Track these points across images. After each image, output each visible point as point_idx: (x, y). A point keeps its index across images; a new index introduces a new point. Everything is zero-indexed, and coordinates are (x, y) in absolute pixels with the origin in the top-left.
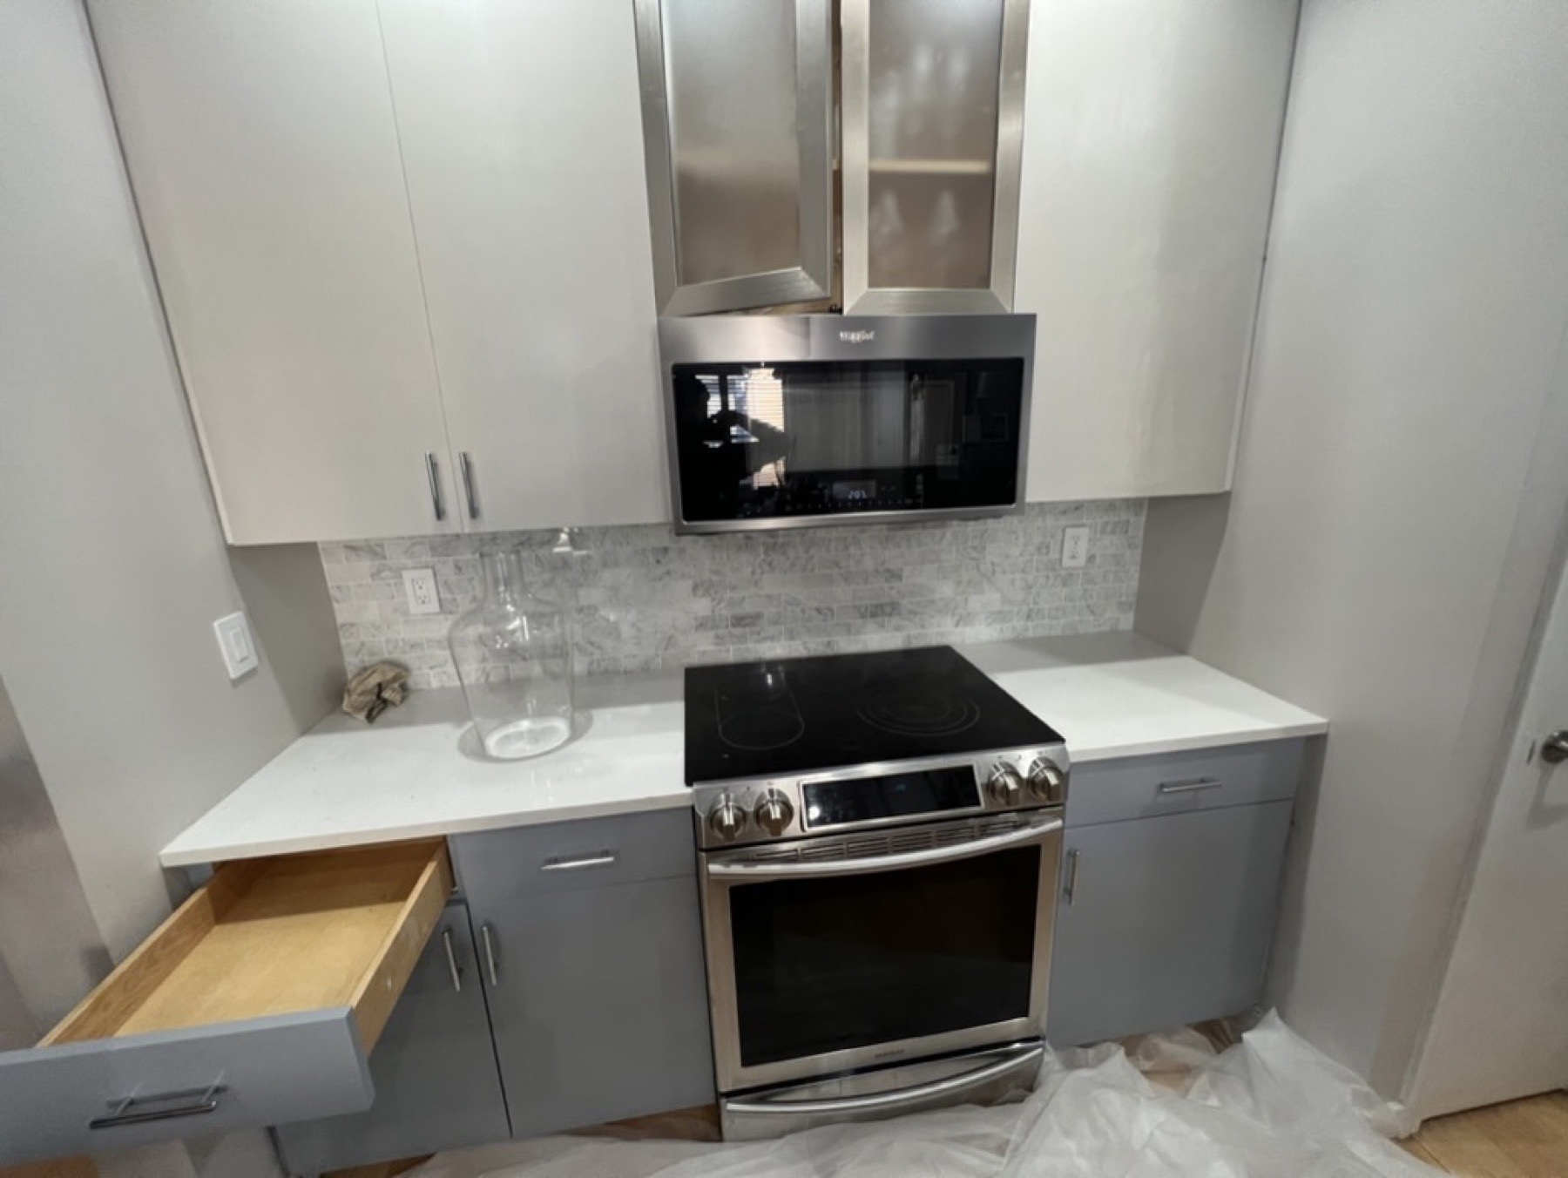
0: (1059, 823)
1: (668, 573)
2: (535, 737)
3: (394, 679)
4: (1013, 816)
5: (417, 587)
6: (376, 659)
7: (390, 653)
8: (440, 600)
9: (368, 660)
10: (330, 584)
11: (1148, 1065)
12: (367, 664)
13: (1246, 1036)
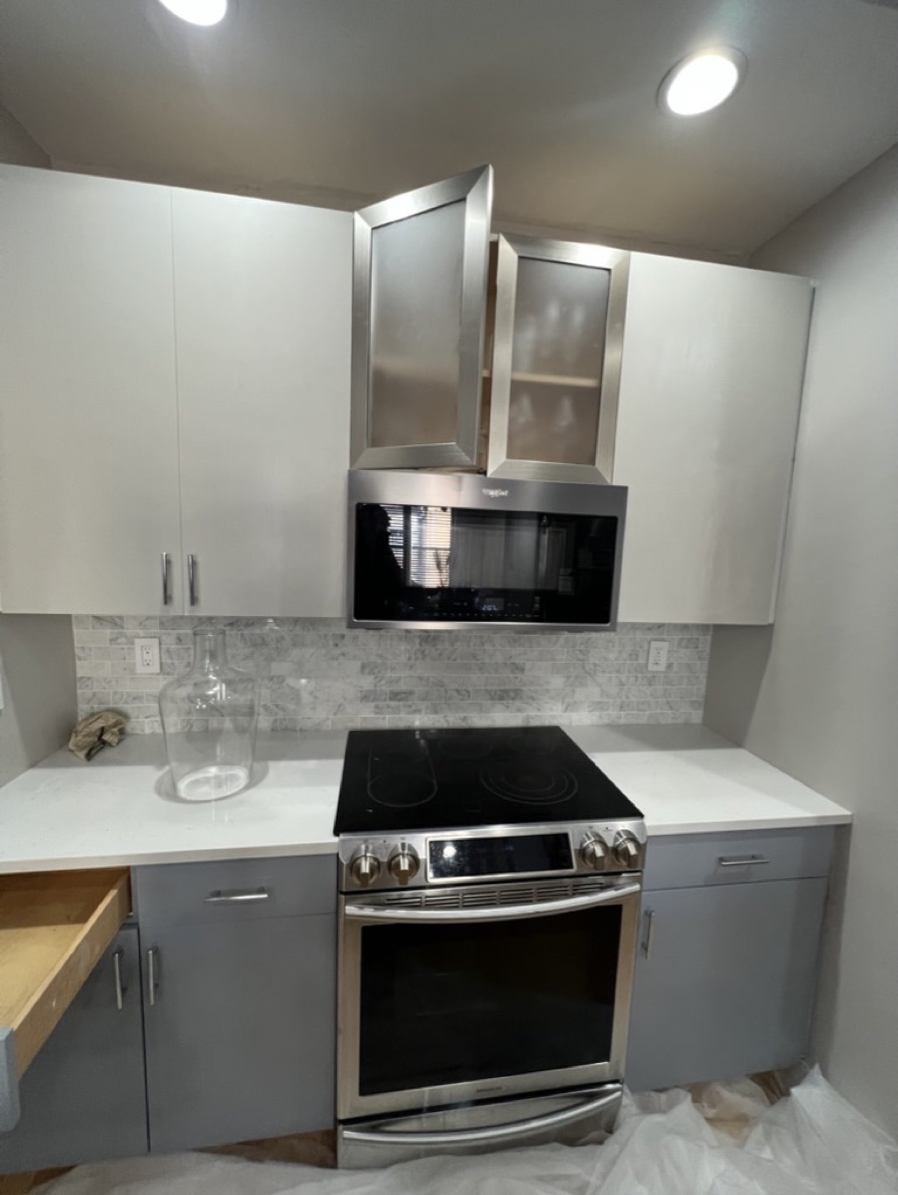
0: (637, 887)
1: (343, 654)
2: (219, 782)
3: (115, 725)
4: (600, 879)
5: (145, 652)
6: (104, 707)
7: (115, 703)
8: (161, 664)
9: (96, 707)
10: (76, 645)
11: (711, 1113)
12: (96, 710)
13: (794, 1091)
